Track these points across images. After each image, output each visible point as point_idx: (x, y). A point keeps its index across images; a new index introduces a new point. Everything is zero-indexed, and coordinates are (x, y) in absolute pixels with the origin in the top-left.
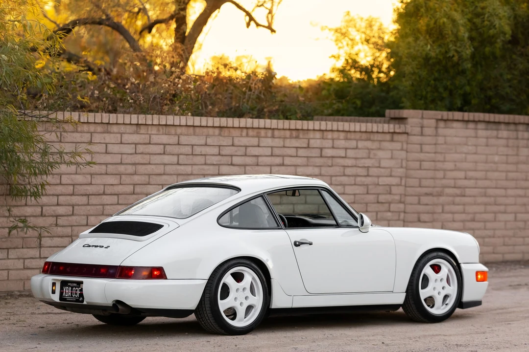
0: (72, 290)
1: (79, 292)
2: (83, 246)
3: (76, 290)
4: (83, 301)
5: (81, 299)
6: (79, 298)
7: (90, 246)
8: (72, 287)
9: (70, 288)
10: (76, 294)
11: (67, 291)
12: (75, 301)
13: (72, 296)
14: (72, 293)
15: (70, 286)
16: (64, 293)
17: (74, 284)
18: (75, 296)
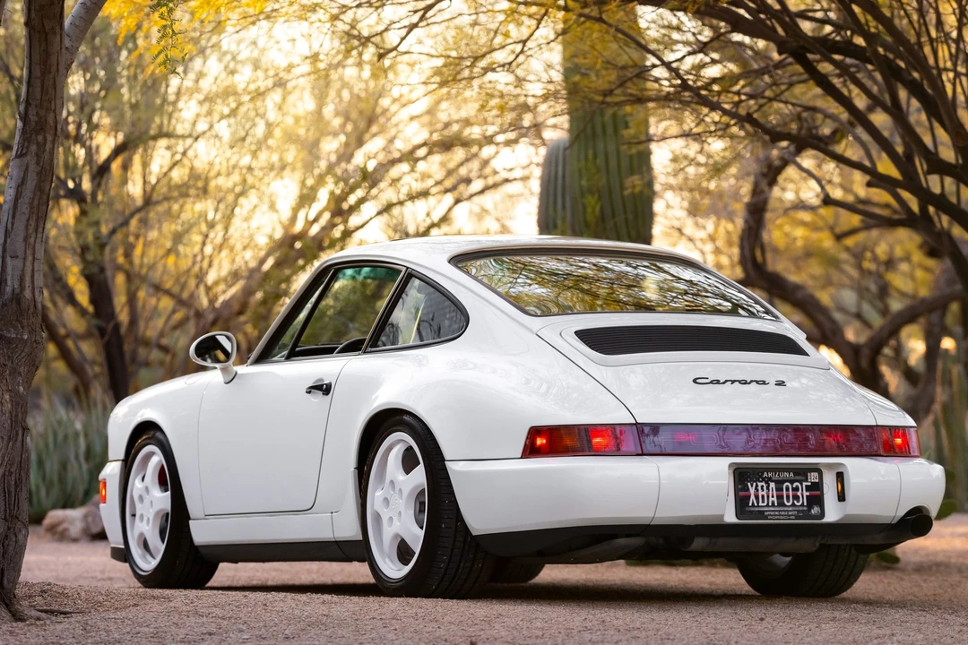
0: (779, 489)
1: (806, 494)
2: (695, 381)
3: (796, 489)
4: (822, 515)
5: (815, 510)
6: (810, 506)
7: (718, 382)
8: (779, 483)
9: (772, 485)
10: (796, 498)
11: (760, 493)
12: (797, 518)
13: (781, 504)
14: (780, 497)
15: (770, 479)
16: (753, 497)
17: (787, 474)
18: (793, 505)
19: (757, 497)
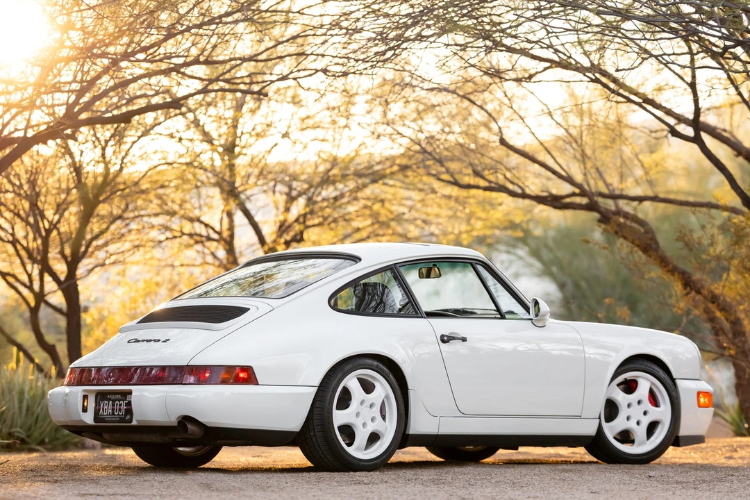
0: (113, 405)
1: (125, 407)
2: (129, 342)
3: (120, 405)
4: (131, 421)
5: (128, 417)
6: (126, 415)
7: (138, 341)
8: (114, 401)
9: (111, 402)
10: (120, 410)
11: (105, 407)
12: (118, 422)
13: (113, 414)
14: (113, 410)
15: (110, 399)
16: (101, 410)
17: (117, 396)
18: (118, 414)
19: (103, 410)
